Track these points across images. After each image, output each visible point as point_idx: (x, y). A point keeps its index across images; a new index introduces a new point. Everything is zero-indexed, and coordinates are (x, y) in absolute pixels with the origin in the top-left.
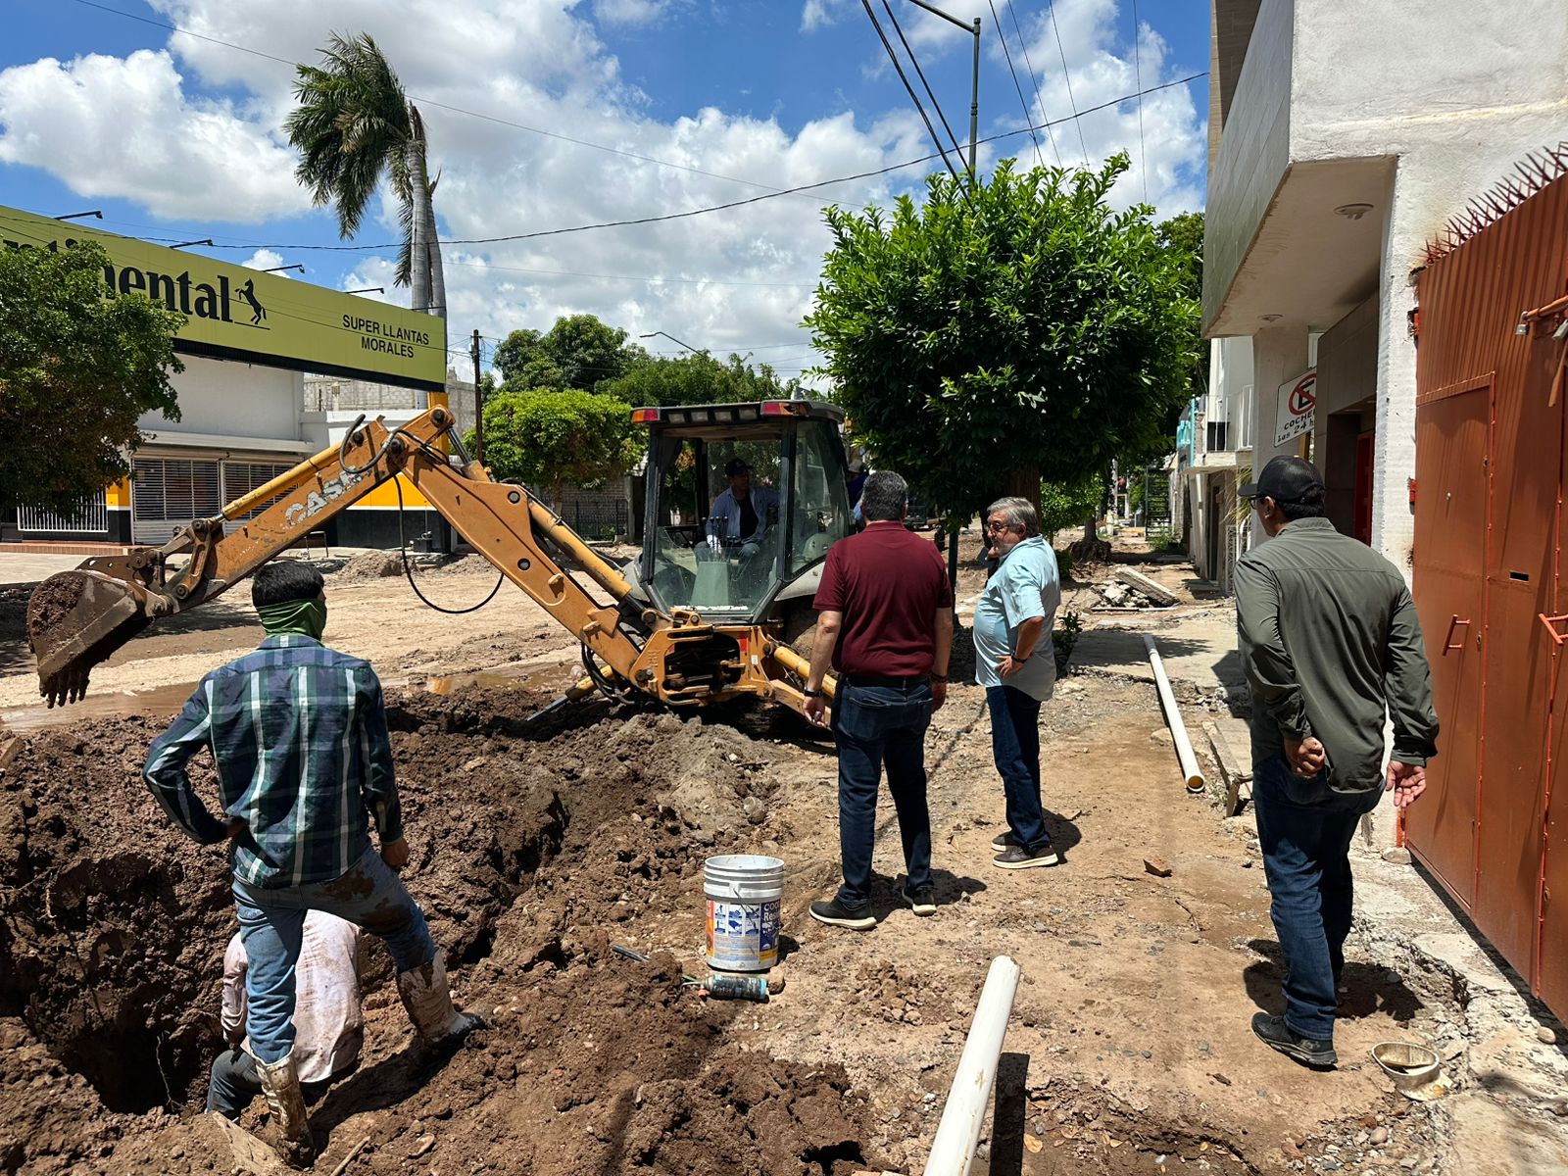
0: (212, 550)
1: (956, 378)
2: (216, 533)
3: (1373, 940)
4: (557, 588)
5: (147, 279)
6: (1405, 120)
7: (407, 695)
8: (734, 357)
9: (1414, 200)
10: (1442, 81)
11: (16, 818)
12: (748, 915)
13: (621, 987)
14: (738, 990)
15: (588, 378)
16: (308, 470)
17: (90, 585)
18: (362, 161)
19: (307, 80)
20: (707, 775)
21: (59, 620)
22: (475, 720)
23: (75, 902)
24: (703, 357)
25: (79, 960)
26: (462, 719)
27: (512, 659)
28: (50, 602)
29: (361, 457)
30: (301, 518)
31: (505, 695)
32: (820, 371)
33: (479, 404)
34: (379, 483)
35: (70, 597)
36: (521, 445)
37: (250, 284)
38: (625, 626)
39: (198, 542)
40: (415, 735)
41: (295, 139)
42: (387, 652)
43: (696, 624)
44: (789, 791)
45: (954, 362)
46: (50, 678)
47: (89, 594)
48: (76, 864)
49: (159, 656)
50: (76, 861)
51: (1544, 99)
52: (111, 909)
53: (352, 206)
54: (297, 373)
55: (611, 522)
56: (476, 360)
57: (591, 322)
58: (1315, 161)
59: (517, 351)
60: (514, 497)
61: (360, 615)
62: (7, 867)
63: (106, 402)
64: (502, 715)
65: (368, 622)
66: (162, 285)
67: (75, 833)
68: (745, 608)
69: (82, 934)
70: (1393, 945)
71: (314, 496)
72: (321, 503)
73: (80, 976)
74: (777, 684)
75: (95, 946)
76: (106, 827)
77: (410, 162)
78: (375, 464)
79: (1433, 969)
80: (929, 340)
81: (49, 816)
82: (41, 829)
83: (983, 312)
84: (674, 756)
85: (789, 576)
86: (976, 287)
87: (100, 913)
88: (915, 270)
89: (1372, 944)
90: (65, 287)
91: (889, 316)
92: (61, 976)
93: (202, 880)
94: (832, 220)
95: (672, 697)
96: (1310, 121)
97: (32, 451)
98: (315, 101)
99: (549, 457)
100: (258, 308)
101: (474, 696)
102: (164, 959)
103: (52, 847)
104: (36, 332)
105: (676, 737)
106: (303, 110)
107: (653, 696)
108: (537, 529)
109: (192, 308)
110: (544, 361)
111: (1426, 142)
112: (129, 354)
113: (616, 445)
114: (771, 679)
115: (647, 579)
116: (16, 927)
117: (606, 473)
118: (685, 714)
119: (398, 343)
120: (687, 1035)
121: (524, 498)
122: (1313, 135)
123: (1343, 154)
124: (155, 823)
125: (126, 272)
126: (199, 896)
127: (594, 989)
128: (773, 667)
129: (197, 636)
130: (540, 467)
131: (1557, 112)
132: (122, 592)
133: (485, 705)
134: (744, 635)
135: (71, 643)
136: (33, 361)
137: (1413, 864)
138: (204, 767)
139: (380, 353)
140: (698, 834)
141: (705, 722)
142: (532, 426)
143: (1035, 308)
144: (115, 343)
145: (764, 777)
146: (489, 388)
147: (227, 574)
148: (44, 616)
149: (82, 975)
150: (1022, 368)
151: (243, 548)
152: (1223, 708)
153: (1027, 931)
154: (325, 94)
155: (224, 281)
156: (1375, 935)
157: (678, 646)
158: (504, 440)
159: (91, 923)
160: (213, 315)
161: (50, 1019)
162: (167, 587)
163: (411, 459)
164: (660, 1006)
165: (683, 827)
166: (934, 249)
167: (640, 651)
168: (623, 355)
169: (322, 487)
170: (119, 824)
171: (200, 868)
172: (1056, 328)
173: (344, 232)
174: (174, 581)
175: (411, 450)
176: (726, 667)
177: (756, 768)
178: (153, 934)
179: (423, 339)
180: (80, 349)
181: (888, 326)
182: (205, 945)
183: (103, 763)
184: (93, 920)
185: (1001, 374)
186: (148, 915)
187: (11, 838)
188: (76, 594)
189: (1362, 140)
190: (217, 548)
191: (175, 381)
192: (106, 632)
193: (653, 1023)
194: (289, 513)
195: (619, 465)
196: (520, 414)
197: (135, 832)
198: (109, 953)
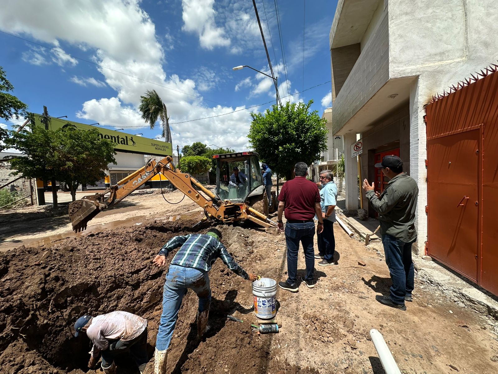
0: (115, 193)
1: (282, 146)
2: (116, 188)
3: (444, 290)
4: (198, 197)
5: (110, 137)
6: (421, 66)
7: (165, 221)
8: (227, 148)
9: (424, 87)
10: (430, 55)
11: (41, 279)
12: (268, 301)
13: (234, 339)
14: (270, 330)
15: (200, 153)
16: (138, 172)
17: (84, 203)
18: (154, 114)
19: (142, 99)
20: (238, 241)
21: (77, 212)
22: (180, 228)
23: (63, 301)
24: (221, 149)
25: (64, 319)
26: (177, 228)
27: (188, 211)
28: (74, 207)
29: (151, 169)
30: (137, 184)
31: (187, 221)
32: (251, 147)
33: (179, 160)
34: (155, 175)
35: (79, 206)
36: (187, 167)
37: (132, 137)
38: (213, 205)
39: (112, 191)
40: (166, 234)
41: (141, 110)
42: (161, 211)
43: (230, 203)
44: (257, 243)
45: (281, 143)
46: (75, 226)
47: (84, 205)
48: (63, 289)
49: (113, 214)
50: (64, 288)
51: (458, 58)
52: (76, 300)
53: (153, 123)
54: (143, 155)
55: (205, 181)
56: (178, 151)
57: (200, 143)
58: (396, 78)
59: (186, 149)
60: (187, 176)
61: (156, 202)
62: (37, 296)
63: (101, 162)
64: (186, 226)
65: (158, 204)
66: (113, 138)
67: (63, 280)
68: (241, 199)
69: (65, 310)
70: (451, 292)
71: (139, 179)
72: (141, 180)
73: (64, 324)
74: (249, 216)
75: (70, 313)
76: (76, 274)
77: (163, 114)
78: (154, 170)
79: (477, 304)
80: (276, 139)
81: (54, 276)
82: (51, 280)
83: (287, 133)
84: (228, 235)
85: (250, 191)
86: (285, 127)
87: (72, 302)
88: (271, 124)
89: (444, 291)
90: (89, 137)
91: (266, 134)
92: (57, 326)
93: (106, 285)
94: (252, 115)
95: (226, 221)
96: (394, 68)
97: (83, 172)
98: (144, 103)
99: (193, 169)
100: (134, 142)
101: (180, 222)
102: (94, 310)
103: (54, 286)
104: (83, 147)
105: (228, 230)
106: (142, 105)
107: (222, 221)
108: (192, 183)
109: (120, 142)
110: (191, 151)
111: (426, 71)
112: (104, 151)
113: (206, 166)
114: (248, 215)
115: (218, 193)
116: (40, 315)
117: (204, 171)
118: (229, 224)
119: (162, 148)
120: (259, 357)
121: (189, 176)
122: (396, 71)
123: (404, 76)
124: (93, 269)
125: (105, 136)
126: (105, 290)
127: (225, 340)
128: (248, 212)
129: (122, 209)
130: (191, 171)
131: (463, 61)
132: (92, 204)
133: (182, 224)
134: (241, 205)
135: (80, 217)
136: (82, 153)
137: (433, 261)
138: (110, 250)
139: (159, 150)
140: (238, 259)
141: (234, 226)
142: (189, 163)
143: (298, 131)
144: (101, 149)
145: (250, 240)
146: (181, 157)
147: (119, 198)
148: (73, 211)
149: (65, 323)
150: (296, 144)
151: (123, 192)
152: (342, 214)
153: (343, 292)
154: (146, 101)
155: (127, 137)
156: (444, 288)
157: (226, 209)
158: (184, 166)
159: (69, 306)
160: (124, 144)
161: (53, 341)
162: (104, 202)
163: (162, 169)
164: (248, 346)
165: (234, 257)
166: (275, 120)
167: (218, 210)
168: (206, 149)
169: (141, 176)
170: (80, 273)
171: (106, 281)
172: (303, 135)
173: (151, 128)
174: (106, 201)
175: (162, 166)
176: (237, 213)
177: (248, 237)
178: (90, 304)
179: (167, 147)
180: (93, 150)
181: (266, 136)
182: (107, 304)
183: (79, 253)
184: (69, 305)
185: (292, 145)
186: (89, 299)
187: (39, 286)
188: (81, 205)
189: (409, 72)
190: (116, 192)
191: (115, 156)
192: (89, 214)
193: (247, 355)
194: (134, 183)
195: (207, 170)
196: (187, 161)
197: (86, 274)
198: (75, 313)
